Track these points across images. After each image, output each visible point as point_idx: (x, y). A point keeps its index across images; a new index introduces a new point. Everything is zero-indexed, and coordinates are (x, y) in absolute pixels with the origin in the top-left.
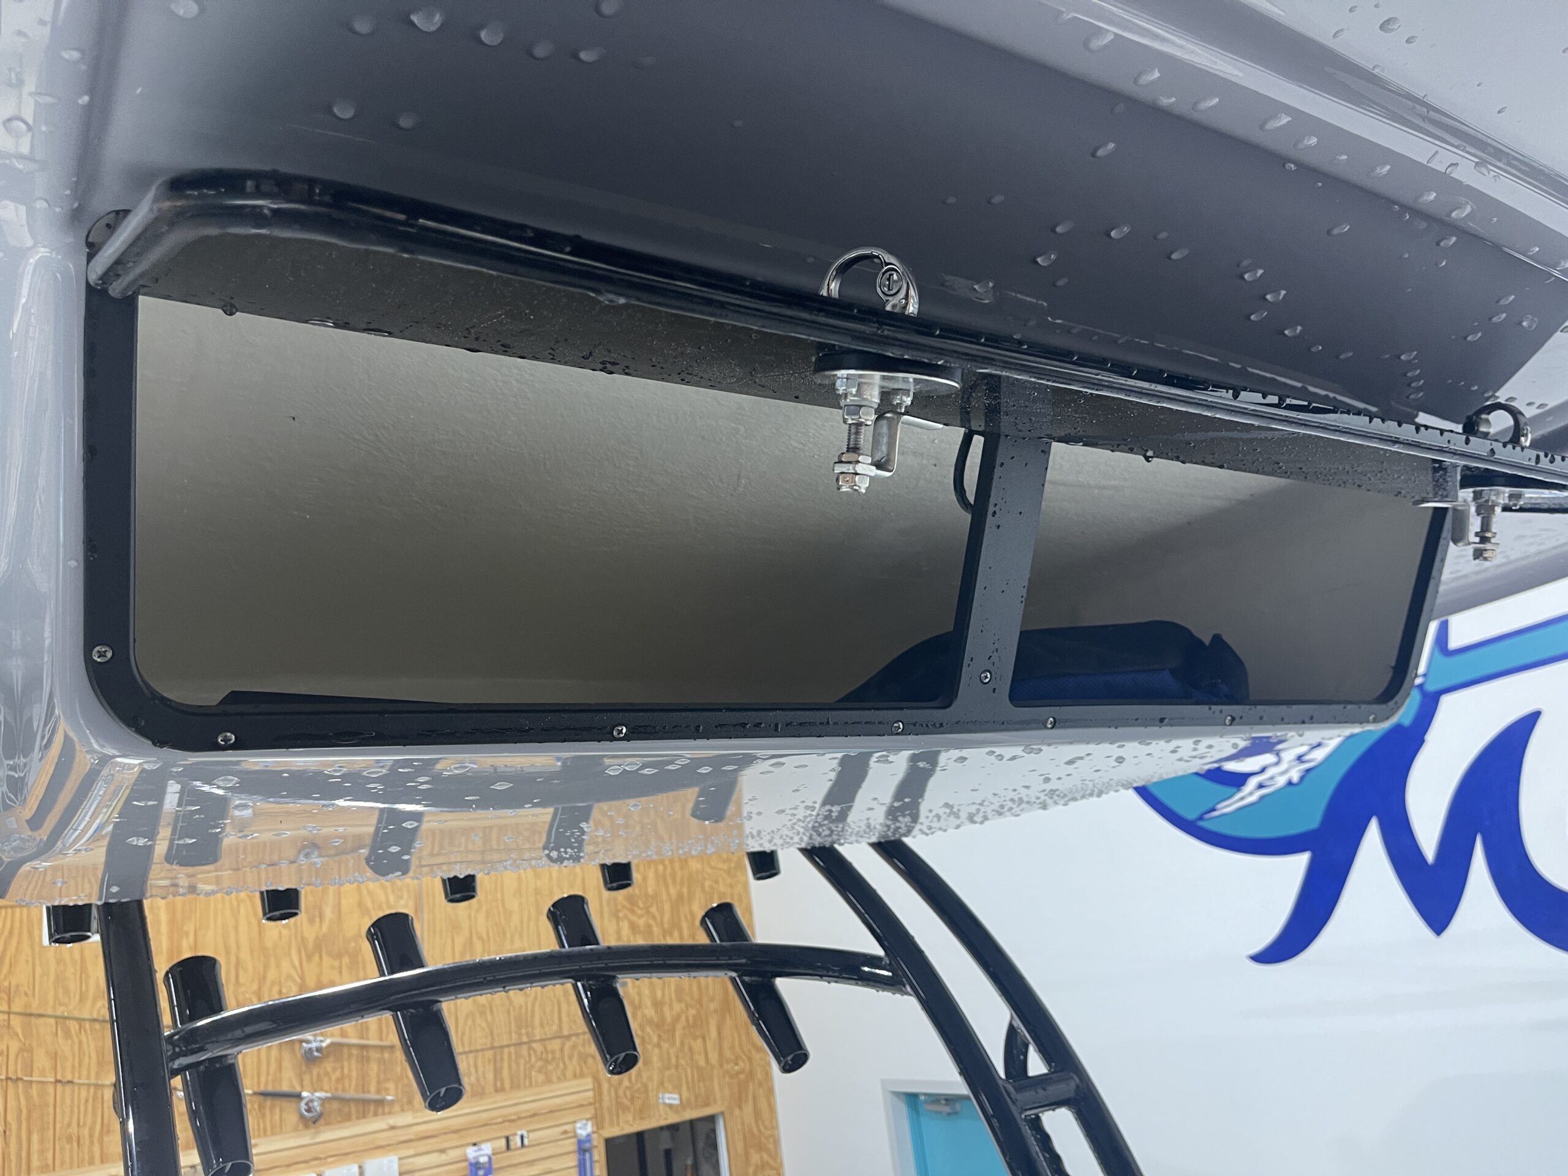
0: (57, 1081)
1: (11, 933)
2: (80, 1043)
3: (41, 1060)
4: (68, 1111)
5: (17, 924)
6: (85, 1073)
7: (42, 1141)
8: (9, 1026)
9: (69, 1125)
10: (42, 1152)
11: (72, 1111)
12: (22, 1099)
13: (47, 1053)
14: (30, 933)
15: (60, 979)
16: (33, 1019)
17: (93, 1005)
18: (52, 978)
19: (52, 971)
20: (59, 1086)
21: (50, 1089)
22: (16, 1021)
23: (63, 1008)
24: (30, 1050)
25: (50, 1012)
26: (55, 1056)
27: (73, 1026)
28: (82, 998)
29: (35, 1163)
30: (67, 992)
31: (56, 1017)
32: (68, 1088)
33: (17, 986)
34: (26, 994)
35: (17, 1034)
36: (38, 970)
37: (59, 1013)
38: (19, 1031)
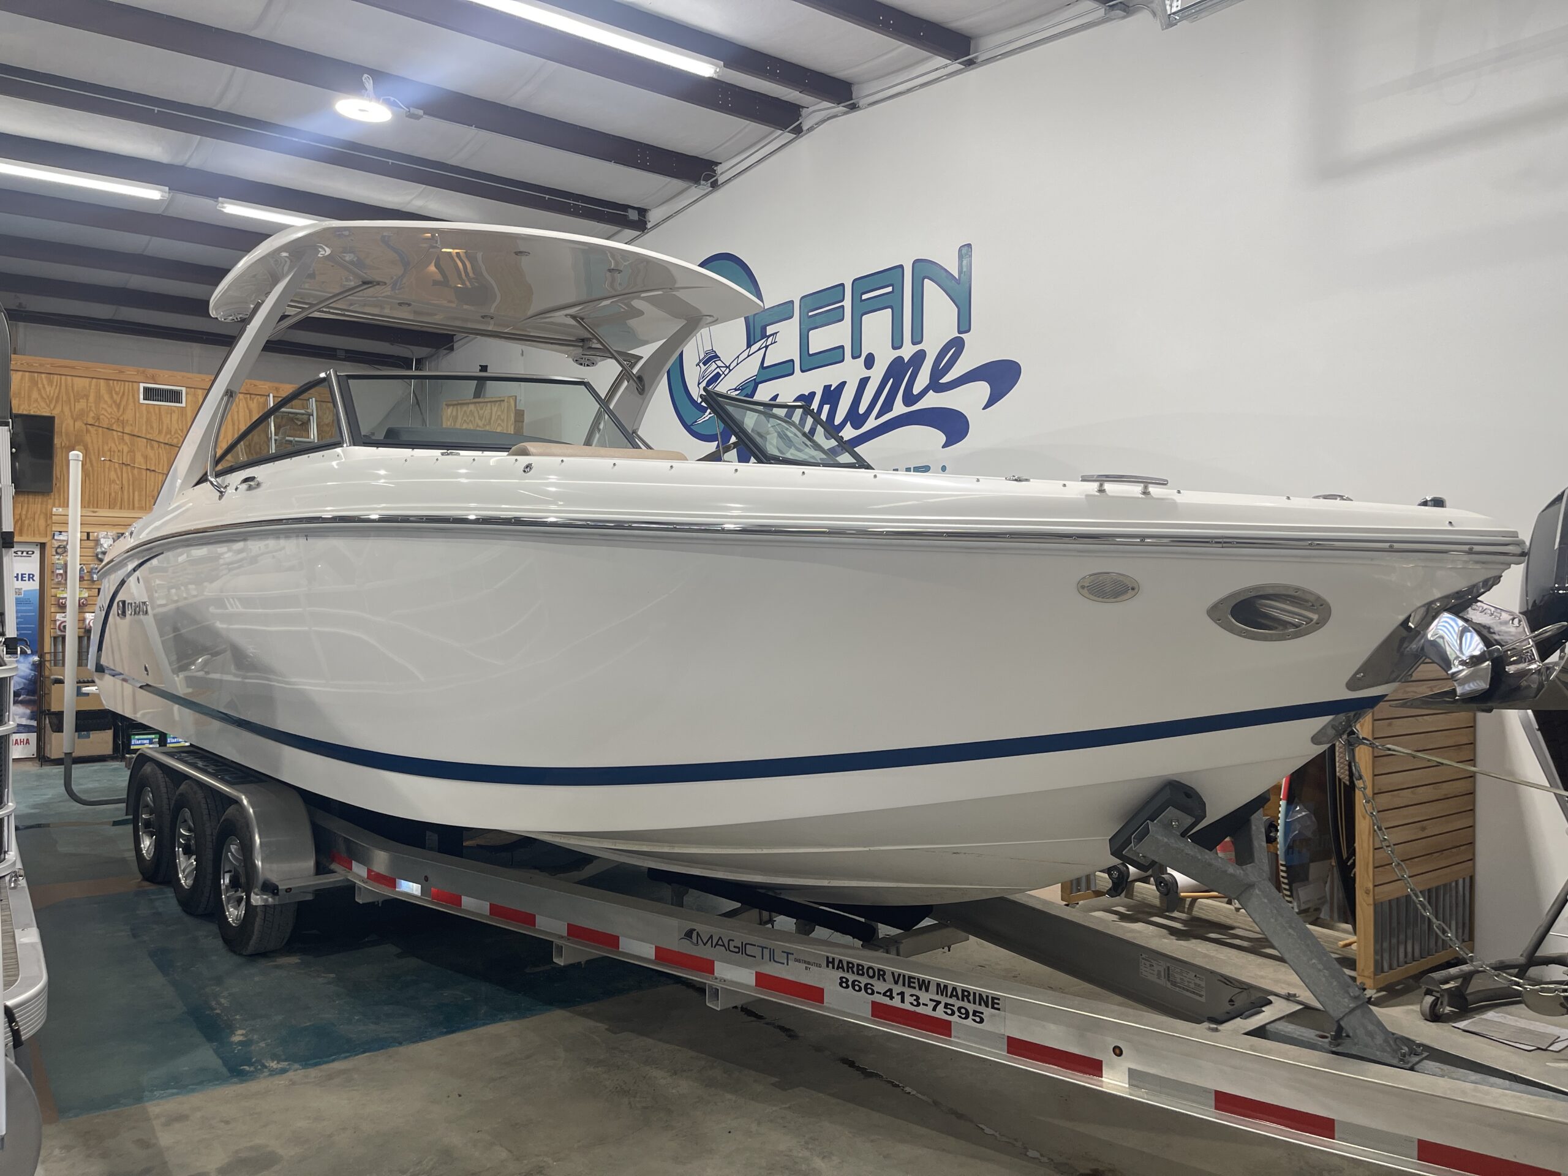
0: (147, 469)
1: (123, 394)
2: (159, 453)
3: (139, 459)
4: (153, 484)
5: (126, 391)
6: (161, 468)
7: (140, 495)
8: (123, 439)
9: (153, 491)
10: (140, 500)
11: (155, 486)
12: (130, 474)
13: (142, 455)
14: (133, 396)
15: (148, 421)
16: (135, 438)
17: (166, 436)
18: (145, 420)
19: (145, 417)
20: (148, 472)
21: (144, 472)
22: (126, 437)
23: (150, 435)
24: (133, 451)
25: (143, 436)
26: (146, 458)
27: (156, 445)
28: (160, 432)
29: (136, 505)
30: (152, 428)
31: (147, 439)
32: (153, 473)
33: (127, 420)
34: (131, 425)
35: (126, 443)
36: (137, 415)
37: (148, 437)
38: (128, 441)
